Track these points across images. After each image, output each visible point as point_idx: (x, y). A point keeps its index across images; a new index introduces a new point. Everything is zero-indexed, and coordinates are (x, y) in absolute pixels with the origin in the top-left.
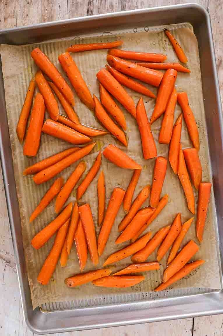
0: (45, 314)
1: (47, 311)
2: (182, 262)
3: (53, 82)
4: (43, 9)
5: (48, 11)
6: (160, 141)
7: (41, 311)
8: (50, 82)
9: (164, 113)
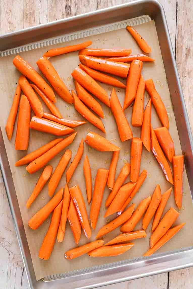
0: (47, 282)
1: (49, 280)
2: (164, 227)
3: (35, 84)
4: (24, 5)
5: (29, 6)
6: (132, 124)
7: (44, 281)
8: (32, 85)
9: (134, 101)
